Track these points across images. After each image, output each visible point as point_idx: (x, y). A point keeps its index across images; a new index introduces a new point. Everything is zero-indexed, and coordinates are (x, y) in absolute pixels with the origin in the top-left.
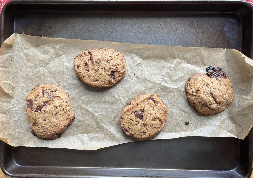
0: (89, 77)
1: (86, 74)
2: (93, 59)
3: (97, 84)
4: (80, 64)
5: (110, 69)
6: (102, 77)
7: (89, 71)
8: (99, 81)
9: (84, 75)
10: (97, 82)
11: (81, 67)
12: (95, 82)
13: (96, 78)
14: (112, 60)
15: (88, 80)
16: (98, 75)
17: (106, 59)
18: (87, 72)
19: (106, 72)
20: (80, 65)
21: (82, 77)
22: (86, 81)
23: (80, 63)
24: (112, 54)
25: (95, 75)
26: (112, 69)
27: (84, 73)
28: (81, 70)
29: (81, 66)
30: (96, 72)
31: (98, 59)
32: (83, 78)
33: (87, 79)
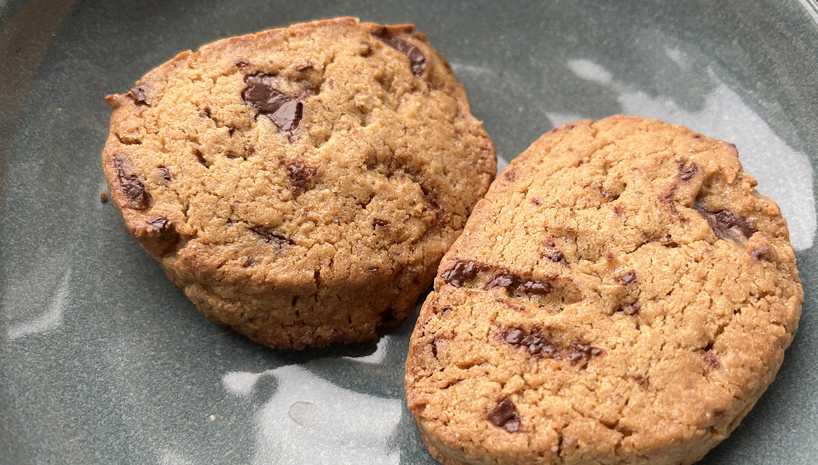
0: (643, 382)
1: (605, 385)
2: (527, 269)
3: (744, 356)
4: (498, 386)
5: (669, 198)
6: (709, 286)
7: (602, 346)
8: (721, 330)
9: (607, 409)
10: (723, 350)
11: (520, 392)
12: (715, 364)
13: (688, 332)
14: (606, 166)
15: (670, 404)
16: (671, 304)
17: (579, 190)
18: (593, 368)
19: (675, 238)
20: (507, 390)
21: (614, 436)
22: (672, 430)
23: (486, 386)
24: (571, 150)
25: (658, 320)
26: (678, 195)
27: (589, 401)
28: (543, 404)
29: (515, 382)
30: (636, 312)
31: (543, 238)
32: (626, 432)
33: (658, 408)
